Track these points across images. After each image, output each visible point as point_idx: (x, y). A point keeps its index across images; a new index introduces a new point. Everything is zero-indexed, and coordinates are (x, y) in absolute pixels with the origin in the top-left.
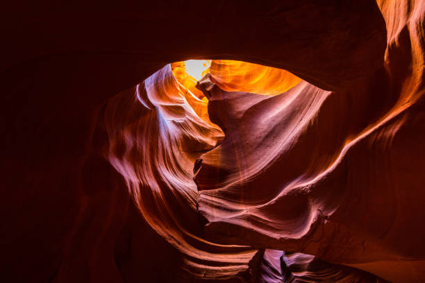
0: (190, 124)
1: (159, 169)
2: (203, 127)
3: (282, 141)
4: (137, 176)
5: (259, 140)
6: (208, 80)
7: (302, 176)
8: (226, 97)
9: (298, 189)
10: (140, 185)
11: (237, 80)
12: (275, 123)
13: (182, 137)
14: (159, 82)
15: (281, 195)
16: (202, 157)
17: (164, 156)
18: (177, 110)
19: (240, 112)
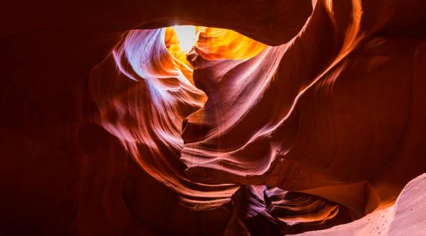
0: (184, 92)
1: (155, 131)
2: (196, 94)
3: (252, 98)
4: (134, 137)
5: (235, 99)
6: (194, 52)
7: (266, 126)
8: (208, 65)
9: (263, 136)
10: (137, 144)
11: (222, 49)
12: (247, 83)
13: (176, 104)
14: (154, 58)
15: (249, 142)
16: (188, 118)
17: (159, 120)
18: (173, 82)
19: (219, 77)
